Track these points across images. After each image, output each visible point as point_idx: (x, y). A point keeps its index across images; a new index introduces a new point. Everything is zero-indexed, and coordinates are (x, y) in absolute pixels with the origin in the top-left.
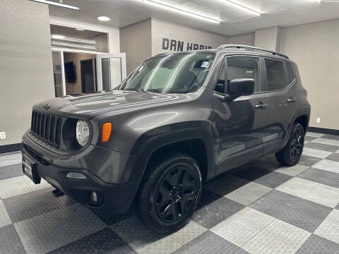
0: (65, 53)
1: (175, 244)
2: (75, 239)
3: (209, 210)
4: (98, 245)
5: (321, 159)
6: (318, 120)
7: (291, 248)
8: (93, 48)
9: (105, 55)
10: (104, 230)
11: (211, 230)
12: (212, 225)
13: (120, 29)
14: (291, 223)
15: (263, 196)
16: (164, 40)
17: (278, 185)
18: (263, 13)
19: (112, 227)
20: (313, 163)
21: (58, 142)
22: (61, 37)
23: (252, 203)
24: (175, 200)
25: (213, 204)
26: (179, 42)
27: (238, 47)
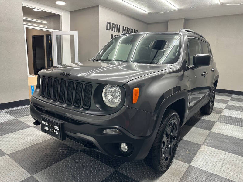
0: (27, 29)
5: (223, 109)
9: (59, 32)
13: (70, 12)
15: (207, 137)
16: (108, 23)
18: (179, 8)
23: (204, 142)
26: (117, 25)
27: (189, 31)
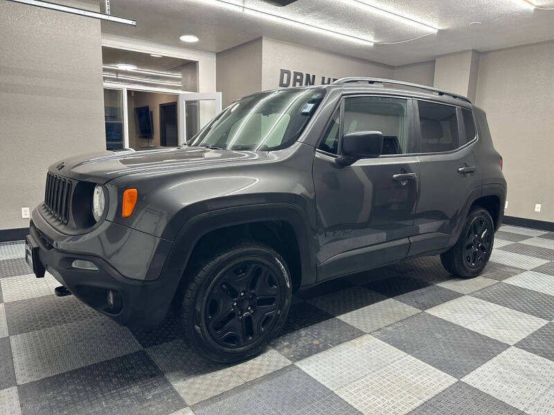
0: (129, 92)
1: (235, 379)
2: (90, 363)
3: (305, 336)
4: (120, 372)
5: (523, 270)
6: (538, 208)
7: (414, 398)
8: (179, 84)
9: (191, 96)
10: (136, 353)
11: (298, 364)
12: (302, 357)
13: (217, 54)
14: (430, 363)
15: (401, 321)
16: (283, 72)
17: (431, 306)
18: (441, 28)
19: (149, 351)
20: (508, 276)
21: (66, 216)
22: (130, 68)
23: (379, 330)
24: (242, 314)
25: (316, 326)
26: (308, 76)
27: (371, 82)
